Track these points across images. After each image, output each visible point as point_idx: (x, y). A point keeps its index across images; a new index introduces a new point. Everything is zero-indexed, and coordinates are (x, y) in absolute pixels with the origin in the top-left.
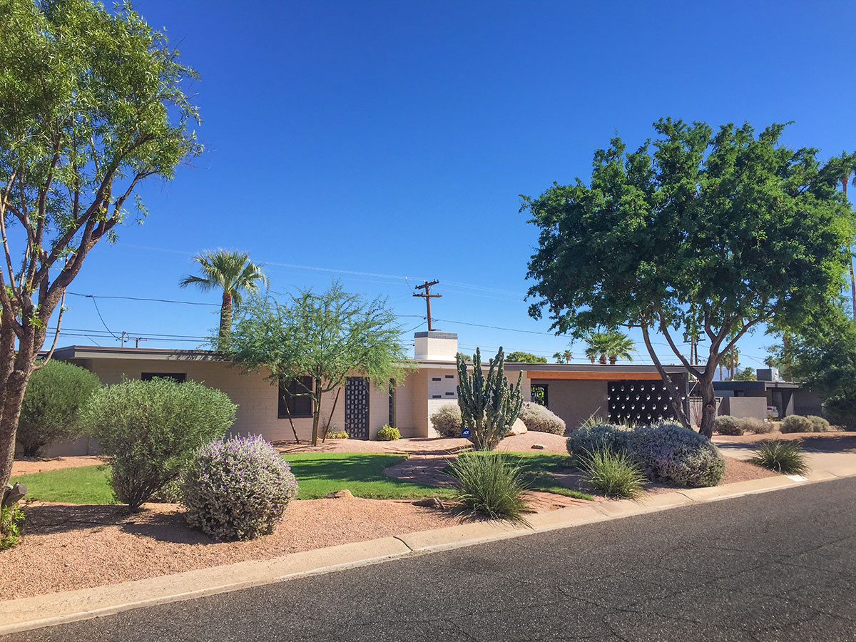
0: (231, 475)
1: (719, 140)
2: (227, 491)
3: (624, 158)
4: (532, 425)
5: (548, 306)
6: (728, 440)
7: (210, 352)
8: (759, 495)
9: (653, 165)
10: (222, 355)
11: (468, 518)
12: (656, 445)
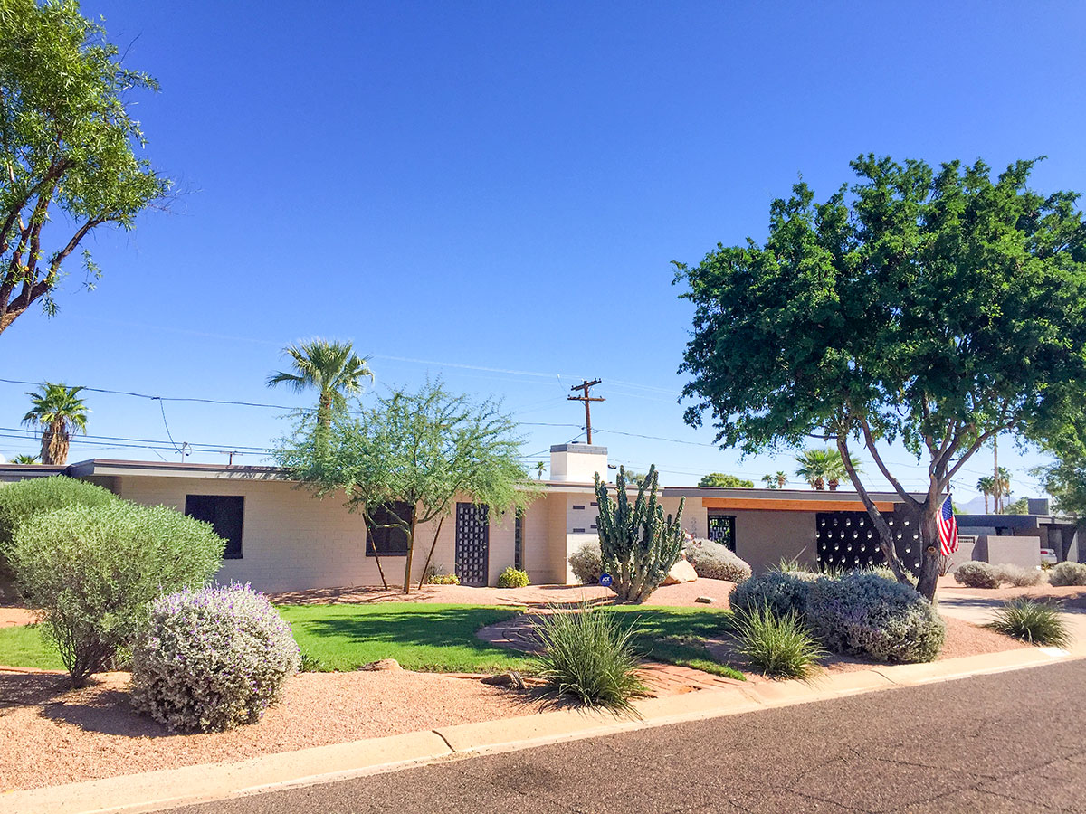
0: (191, 640)
1: (940, 183)
2: (184, 663)
3: (811, 210)
4: (703, 570)
5: (711, 410)
6: (976, 594)
7: (273, 469)
8: (990, 677)
9: (852, 219)
10: (289, 473)
11: (551, 704)
12: (845, 603)
